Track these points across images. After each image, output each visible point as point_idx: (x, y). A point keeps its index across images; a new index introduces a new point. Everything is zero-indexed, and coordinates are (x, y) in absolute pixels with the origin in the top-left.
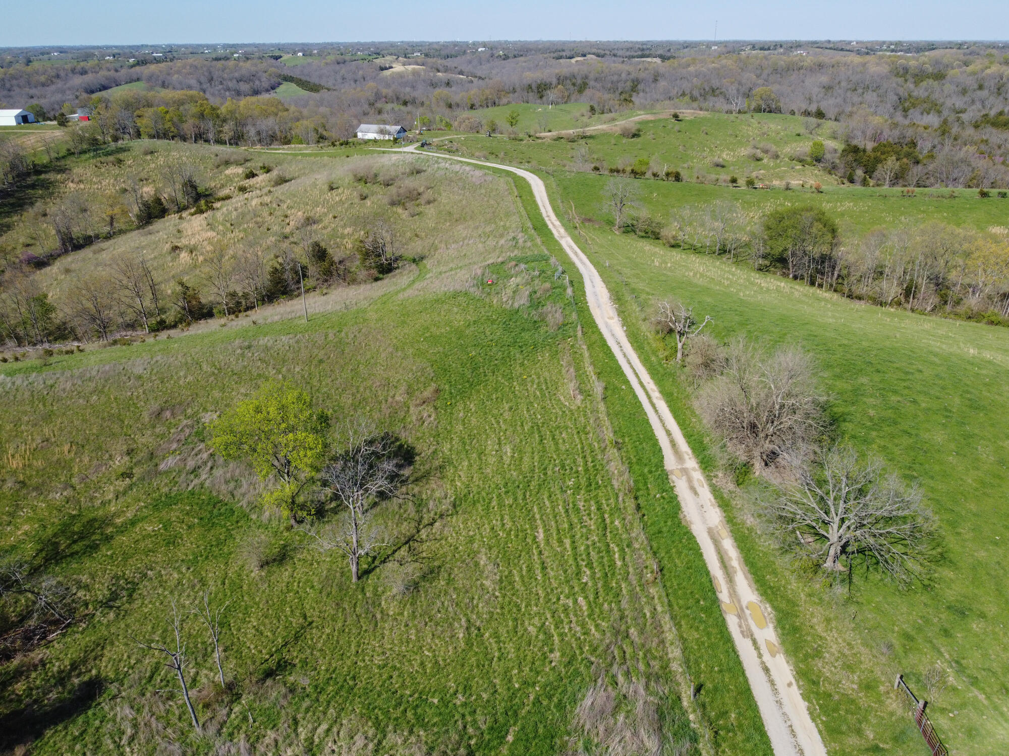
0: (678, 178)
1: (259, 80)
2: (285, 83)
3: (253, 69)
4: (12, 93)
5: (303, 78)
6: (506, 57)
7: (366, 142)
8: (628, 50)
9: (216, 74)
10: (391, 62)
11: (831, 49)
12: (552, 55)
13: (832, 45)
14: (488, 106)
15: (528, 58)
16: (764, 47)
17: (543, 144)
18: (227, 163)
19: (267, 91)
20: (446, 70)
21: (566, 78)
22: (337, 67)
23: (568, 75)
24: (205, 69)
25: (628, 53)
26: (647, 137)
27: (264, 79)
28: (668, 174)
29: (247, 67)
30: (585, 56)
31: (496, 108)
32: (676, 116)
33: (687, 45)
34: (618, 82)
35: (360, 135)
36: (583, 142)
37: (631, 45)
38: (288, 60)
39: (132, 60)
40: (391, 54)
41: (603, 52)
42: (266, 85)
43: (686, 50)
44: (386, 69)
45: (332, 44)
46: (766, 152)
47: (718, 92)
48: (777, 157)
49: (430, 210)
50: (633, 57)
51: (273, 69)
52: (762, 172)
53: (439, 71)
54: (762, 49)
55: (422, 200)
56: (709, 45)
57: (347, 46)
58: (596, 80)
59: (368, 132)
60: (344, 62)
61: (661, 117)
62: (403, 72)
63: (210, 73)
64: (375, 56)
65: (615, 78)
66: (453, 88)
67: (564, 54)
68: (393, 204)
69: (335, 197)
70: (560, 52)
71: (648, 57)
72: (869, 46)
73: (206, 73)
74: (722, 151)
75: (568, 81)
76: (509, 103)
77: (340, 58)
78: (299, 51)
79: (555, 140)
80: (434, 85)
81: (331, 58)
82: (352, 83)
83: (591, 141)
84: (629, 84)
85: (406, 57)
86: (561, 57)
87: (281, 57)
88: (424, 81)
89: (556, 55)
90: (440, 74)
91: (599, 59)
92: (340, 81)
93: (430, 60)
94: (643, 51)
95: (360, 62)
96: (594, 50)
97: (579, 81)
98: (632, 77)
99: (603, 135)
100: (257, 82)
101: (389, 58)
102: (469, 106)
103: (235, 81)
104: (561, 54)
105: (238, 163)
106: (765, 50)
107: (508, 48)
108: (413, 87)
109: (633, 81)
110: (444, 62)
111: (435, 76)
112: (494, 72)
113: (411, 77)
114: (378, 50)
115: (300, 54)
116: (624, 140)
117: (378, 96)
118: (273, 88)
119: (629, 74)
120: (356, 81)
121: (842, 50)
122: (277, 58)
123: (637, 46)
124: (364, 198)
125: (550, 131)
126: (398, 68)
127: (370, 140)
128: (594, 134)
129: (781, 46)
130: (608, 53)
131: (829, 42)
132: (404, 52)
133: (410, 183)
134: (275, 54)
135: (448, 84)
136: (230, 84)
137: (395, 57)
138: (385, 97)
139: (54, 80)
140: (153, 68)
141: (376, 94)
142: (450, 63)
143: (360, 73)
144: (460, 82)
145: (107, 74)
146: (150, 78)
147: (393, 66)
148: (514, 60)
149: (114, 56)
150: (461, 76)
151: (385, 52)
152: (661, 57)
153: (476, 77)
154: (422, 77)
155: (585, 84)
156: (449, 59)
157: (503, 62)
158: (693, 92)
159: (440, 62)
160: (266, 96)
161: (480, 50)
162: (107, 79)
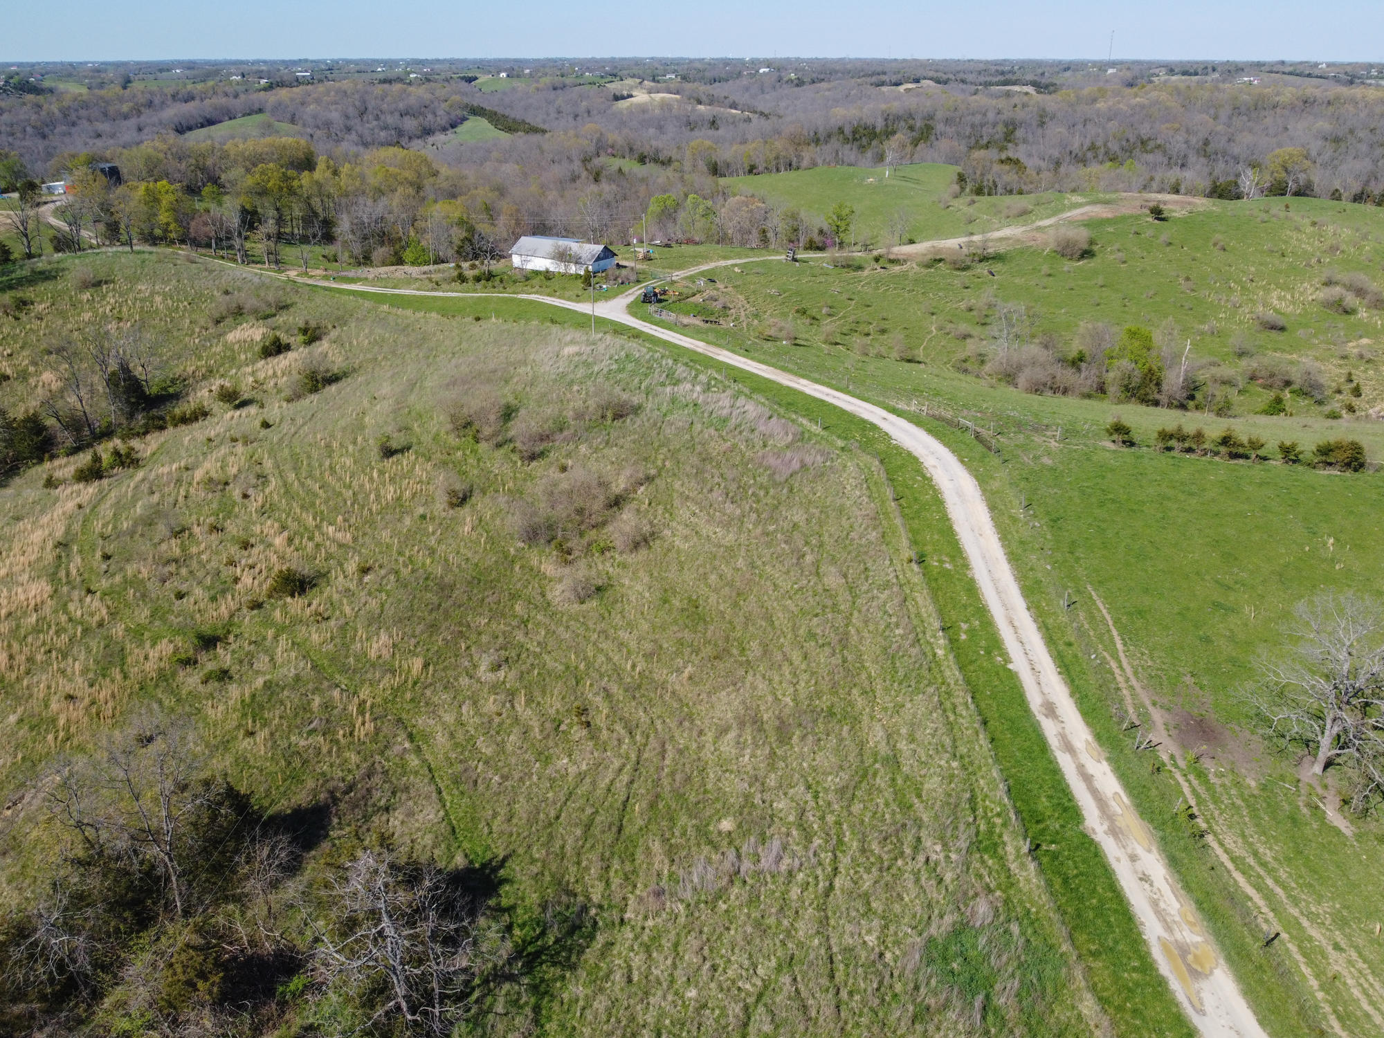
1: (435, 114)
2: (472, 118)
3: (428, 96)
4: (73, 130)
5: (500, 110)
6: (800, 83)
7: (529, 277)
8: (980, 73)
9: (371, 104)
10: (632, 88)
11: (1290, 74)
12: (869, 80)
13: (1288, 69)
14: (778, 170)
15: (832, 84)
16: (1188, 70)
17: (904, 275)
18: (240, 313)
19: (444, 129)
20: (712, 101)
22: (552, 95)
23: (899, 112)
24: (356, 96)
25: (982, 79)
26: (1108, 256)
27: (440, 112)
29: (420, 93)
30: (917, 81)
31: (793, 174)
32: (1155, 211)
33: (1067, 67)
34: (982, 125)
35: (517, 260)
36: (982, 269)
37: (982, 66)
38: (485, 83)
39: (263, 81)
40: (633, 76)
41: (945, 77)
42: (442, 120)
43: (1068, 74)
44: (623, 98)
45: (555, 61)
47: (1151, 144)
49: (637, 578)
50: (991, 84)
51: (457, 98)
52: (1365, 341)
53: (700, 103)
54: (1185, 73)
55: (618, 530)
56: (1103, 66)
57: (573, 63)
58: (947, 121)
59: (533, 255)
60: (564, 87)
61: (1125, 211)
62: (646, 103)
63: (364, 102)
64: (610, 78)
65: (977, 119)
66: (721, 132)
67: (886, 78)
68: (532, 535)
69: (387, 485)
70: (879, 75)
71: (1014, 83)
72: (1349, 69)
73: (357, 103)
74: (1267, 290)
75: (902, 123)
76: (814, 164)
77: (558, 80)
78: (505, 71)
79: (928, 266)
80: (691, 125)
81: (546, 80)
82: (571, 119)
83: (997, 267)
84: (1001, 129)
85: (654, 80)
86: (883, 84)
87: (476, 78)
88: (677, 118)
89: (874, 79)
90: (701, 107)
91: (940, 86)
92: (553, 115)
93: (688, 86)
95: (587, 87)
96: (931, 74)
97: (919, 124)
99: (1022, 252)
100: (430, 117)
101: (629, 81)
102: (747, 168)
103: (397, 115)
104: (883, 78)
105: (262, 315)
106: (1190, 74)
107: (803, 69)
108: (660, 128)
109: (1006, 125)
110: (709, 89)
111: (693, 110)
112: (782, 104)
113: (657, 111)
114: (615, 70)
115: (503, 75)
116: (1068, 265)
117: (601, 147)
118: (453, 126)
120: (576, 116)
121: (1309, 76)
122: (470, 80)
123: (993, 68)
124: (460, 499)
125: (912, 242)
126: (641, 97)
127: (536, 273)
128: (1002, 249)
129: (1214, 70)
130: (951, 76)
131: (1283, 63)
132: (651, 73)
134: (469, 75)
135: (713, 124)
136: (390, 120)
137: (638, 81)
138: (612, 147)
139: (142, 109)
140: (283, 93)
141: (599, 140)
142: (718, 90)
143: (584, 103)
144: (731, 120)
145: (221, 101)
146: (278, 108)
147: (634, 93)
148: (813, 86)
149: (243, 76)
150: (734, 111)
151: (625, 72)
152: (1034, 84)
153: (755, 112)
154: (675, 112)
155: (929, 128)
156: (717, 84)
157: (796, 89)
158: (1110, 145)
159: (703, 89)
160: (440, 138)
161: (761, 71)
162: (216, 109)
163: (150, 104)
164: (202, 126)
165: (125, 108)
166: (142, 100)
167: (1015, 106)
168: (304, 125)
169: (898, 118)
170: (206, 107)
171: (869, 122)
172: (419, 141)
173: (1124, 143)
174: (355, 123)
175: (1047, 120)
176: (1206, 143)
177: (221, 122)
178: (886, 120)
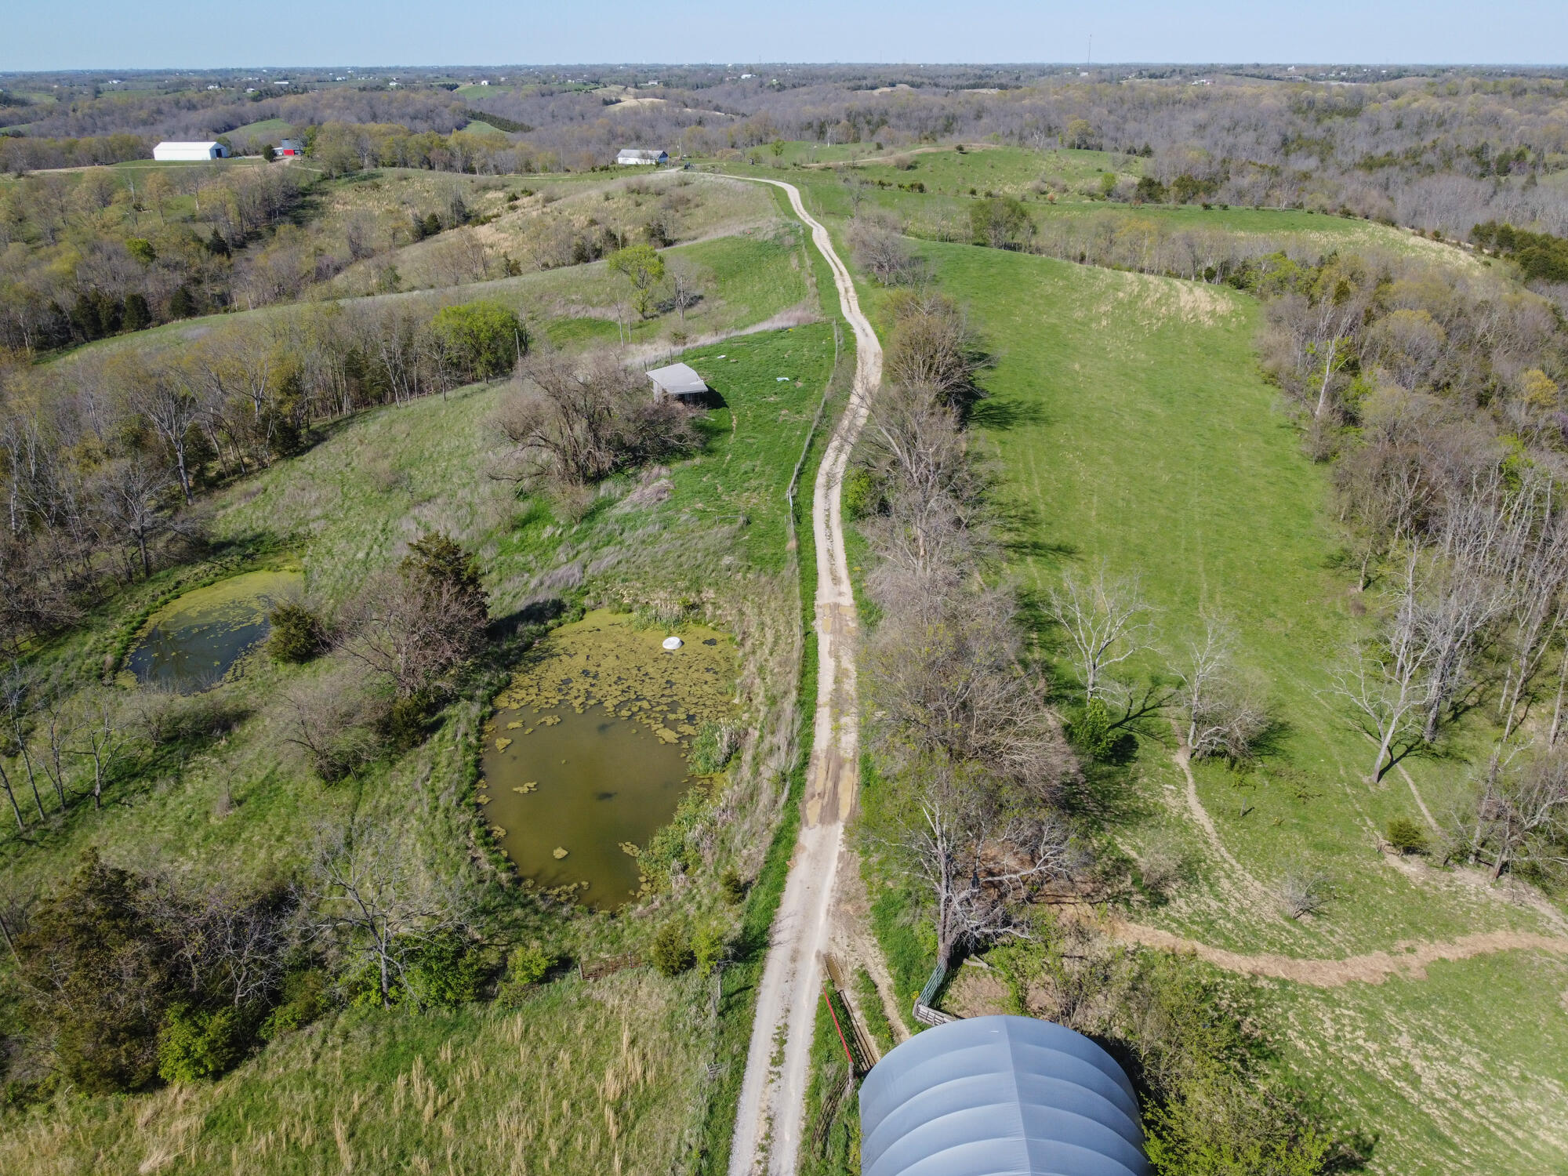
0: (921, 188)
1: (441, 116)
2: (473, 121)
3: (431, 102)
5: (497, 115)
6: (781, 88)
7: (628, 167)
8: (958, 77)
10: (618, 93)
11: (1252, 76)
12: (847, 84)
13: (1256, 71)
14: (752, 145)
15: (812, 88)
18: (486, 188)
20: (697, 104)
21: (859, 114)
23: (862, 110)
24: (359, 101)
25: (957, 82)
26: (925, 169)
27: (445, 116)
28: (912, 186)
29: (420, 99)
30: (893, 85)
32: (960, 149)
35: (621, 160)
38: (467, 91)
39: (249, 90)
40: (616, 83)
41: (918, 80)
42: (452, 121)
44: (612, 103)
46: (1053, 185)
48: (1066, 191)
49: (700, 212)
50: (962, 87)
51: (452, 103)
53: (686, 106)
54: (1152, 76)
55: (692, 205)
57: (550, 71)
58: (899, 116)
59: (629, 157)
60: (551, 94)
61: (946, 149)
62: (636, 107)
64: (593, 85)
65: (923, 114)
66: (707, 129)
67: (864, 83)
68: (666, 208)
69: (612, 205)
70: (859, 79)
71: (983, 87)
72: (1311, 72)
75: (861, 118)
77: (543, 88)
78: (483, 78)
80: (680, 124)
81: (530, 88)
82: (567, 121)
83: (861, 172)
84: (942, 122)
85: (637, 87)
86: (859, 88)
87: (457, 86)
88: (668, 117)
89: (851, 84)
90: (689, 110)
91: (914, 90)
93: (673, 91)
94: (981, 78)
95: (574, 94)
96: (908, 78)
97: (876, 118)
98: (946, 112)
99: (876, 167)
101: (613, 88)
102: (730, 144)
104: (861, 82)
105: (496, 188)
106: (1155, 77)
107: (786, 75)
108: (653, 127)
109: (948, 118)
110: (693, 94)
111: (681, 112)
112: (763, 107)
113: (647, 113)
114: (596, 78)
115: (485, 82)
117: (612, 135)
118: (463, 126)
119: (943, 108)
120: (572, 119)
121: (1269, 78)
122: (452, 88)
123: (976, 72)
124: (638, 205)
125: (818, 162)
126: (629, 102)
127: (631, 165)
128: (866, 165)
130: (926, 80)
132: (636, 79)
133: (681, 191)
134: (448, 82)
135: (700, 123)
137: (621, 87)
142: (702, 95)
143: (576, 108)
144: (716, 121)
146: (294, 113)
147: (622, 99)
148: (793, 91)
149: (220, 86)
150: (718, 113)
151: (606, 79)
152: (1000, 87)
153: (738, 114)
154: (664, 113)
156: (700, 89)
157: (776, 94)
159: (687, 94)
161: (743, 77)
165: (143, 114)
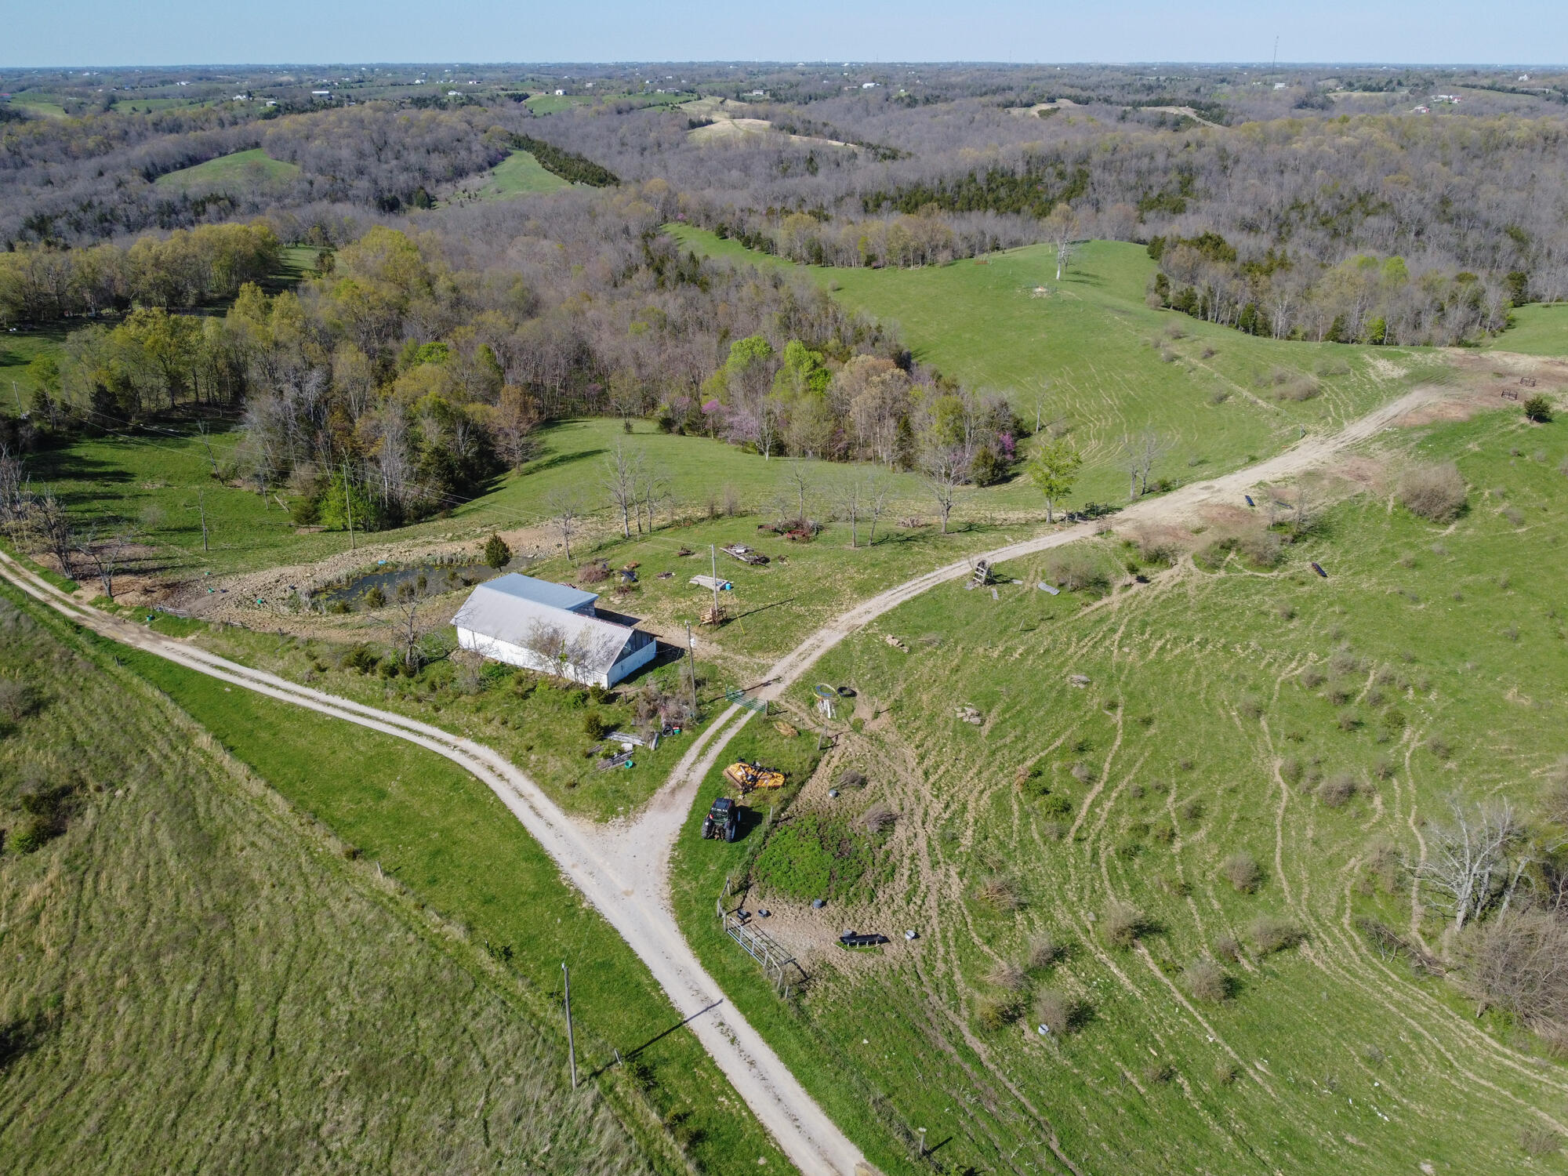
1: (469, 150)
2: (517, 153)
3: (463, 125)
5: (551, 142)
6: (912, 102)
8: (1123, 86)
9: (392, 137)
10: (711, 110)
11: (1493, 88)
12: (993, 98)
13: (1485, 82)
14: (907, 264)
15: (950, 106)
16: (1369, 84)
19: (480, 169)
20: (808, 129)
22: (616, 120)
24: (376, 127)
25: (1127, 97)
27: (476, 147)
29: (454, 121)
30: (1052, 100)
31: (928, 273)
34: (1150, 172)
36: (1301, 560)
38: (536, 103)
39: (270, 103)
40: (714, 93)
41: (1085, 94)
42: (479, 158)
43: (1226, 88)
47: (1373, 202)
50: (1140, 104)
51: (498, 127)
53: (794, 133)
54: (1366, 89)
58: (1105, 166)
60: (630, 109)
62: (729, 135)
63: (384, 134)
64: (686, 97)
65: (1144, 163)
71: (1169, 104)
72: (1556, 82)
73: (375, 136)
75: (1049, 168)
77: (625, 100)
78: (561, 84)
79: (1213, 564)
80: (784, 165)
81: (612, 99)
82: (637, 154)
84: (1174, 176)
85: (738, 98)
86: (1012, 104)
87: (527, 96)
88: (766, 155)
89: (999, 98)
90: (795, 139)
91: (1083, 110)
92: (616, 148)
93: (780, 108)
94: (1152, 90)
95: (658, 109)
96: (1069, 91)
97: (1070, 169)
100: (463, 153)
101: (710, 101)
103: (423, 151)
104: (1011, 96)
106: (1373, 90)
107: (913, 81)
108: (746, 169)
110: (804, 111)
111: (786, 143)
112: (893, 132)
113: (742, 146)
114: (691, 83)
115: (559, 92)
117: (670, 210)
118: (492, 164)
120: (644, 150)
122: (520, 98)
126: (723, 125)
129: (1400, 84)
130: (1092, 93)
132: (737, 86)
134: (519, 91)
135: (811, 163)
136: (413, 158)
137: (720, 99)
138: (684, 212)
139: (114, 143)
140: (286, 123)
141: (667, 202)
142: (816, 112)
143: (653, 135)
144: (833, 158)
145: (213, 132)
146: (278, 141)
147: (715, 118)
148: (928, 108)
149: (249, 95)
150: (835, 143)
151: (704, 87)
152: (1193, 104)
153: (861, 144)
154: (763, 146)
155: (1084, 175)
156: (813, 102)
157: (908, 111)
158: (1318, 202)
159: (794, 111)
160: (473, 181)
161: (865, 86)
162: (203, 144)
163: (124, 136)
164: (183, 167)
165: (91, 143)
166: (116, 132)
167: (1188, 145)
168: (304, 168)
169: (1043, 160)
170: (191, 139)
171: (1006, 165)
172: (449, 186)
173: (1338, 201)
174: (371, 163)
175: (1230, 163)
176: (1445, 201)
177: (208, 159)
178: (1028, 163)
